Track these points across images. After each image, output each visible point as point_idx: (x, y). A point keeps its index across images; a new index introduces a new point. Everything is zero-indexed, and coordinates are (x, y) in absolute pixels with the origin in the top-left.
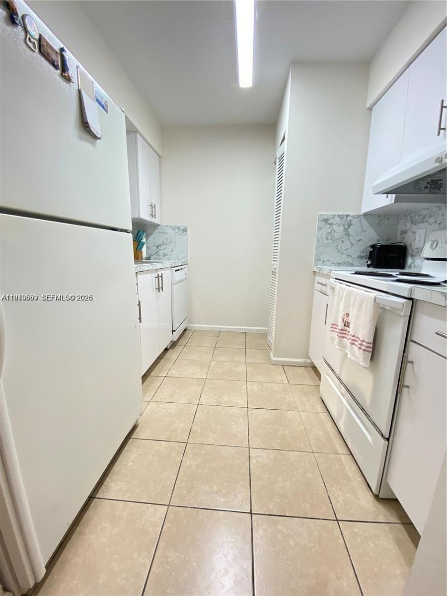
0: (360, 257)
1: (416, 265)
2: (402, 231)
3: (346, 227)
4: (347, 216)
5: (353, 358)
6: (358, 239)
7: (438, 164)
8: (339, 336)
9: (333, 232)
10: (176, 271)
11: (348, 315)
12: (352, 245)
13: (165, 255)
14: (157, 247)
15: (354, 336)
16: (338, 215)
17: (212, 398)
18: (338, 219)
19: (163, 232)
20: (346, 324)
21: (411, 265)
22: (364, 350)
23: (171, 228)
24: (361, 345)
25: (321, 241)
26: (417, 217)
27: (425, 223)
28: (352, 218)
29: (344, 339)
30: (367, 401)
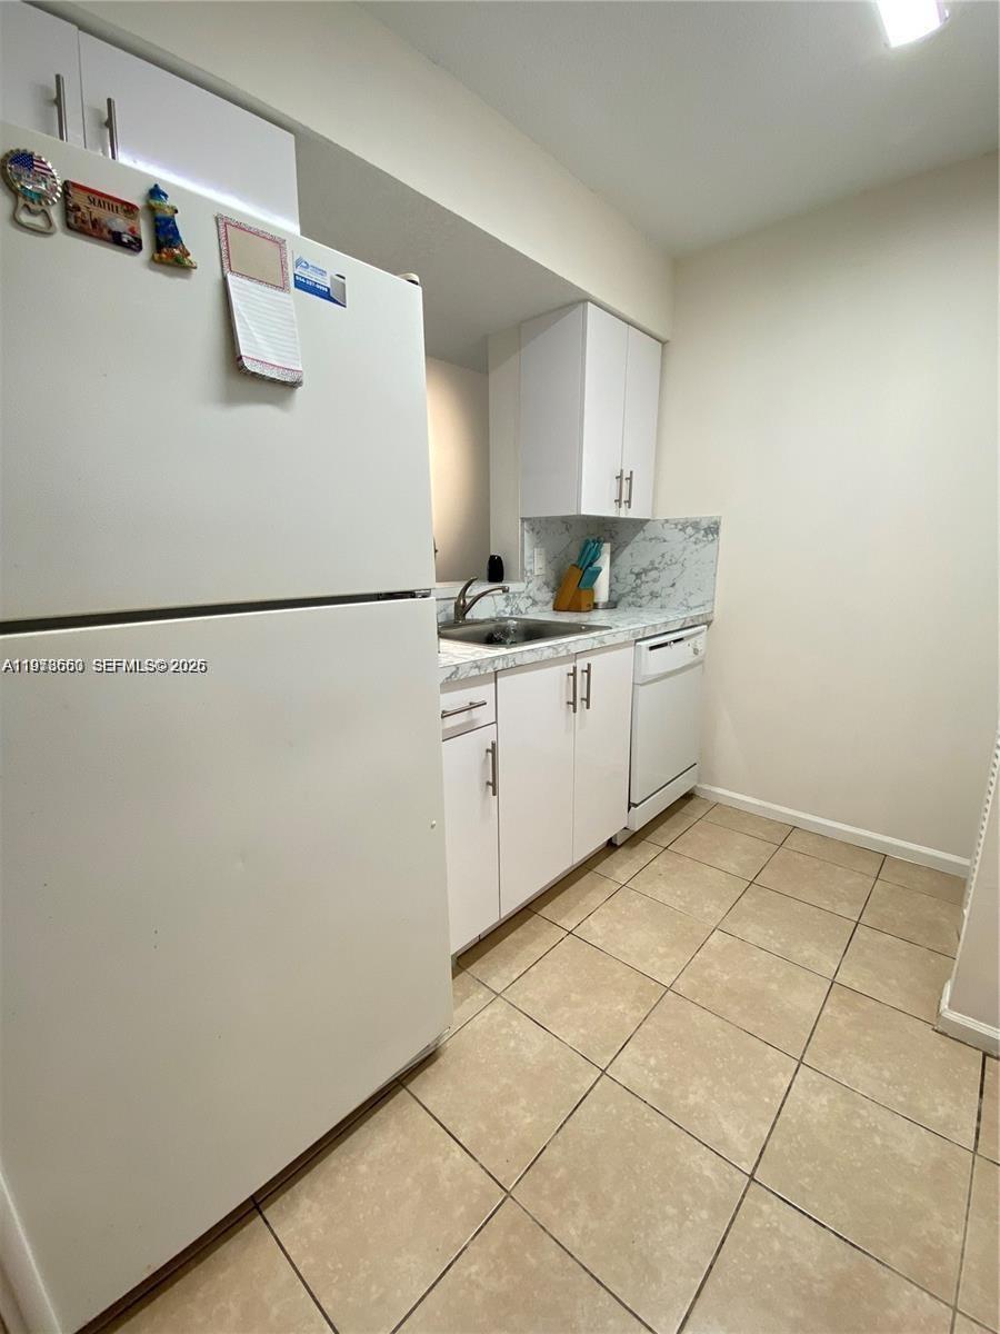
10: (652, 648)
13: (654, 595)
14: (638, 575)
17: (652, 1070)
19: (655, 538)
23: (676, 525)
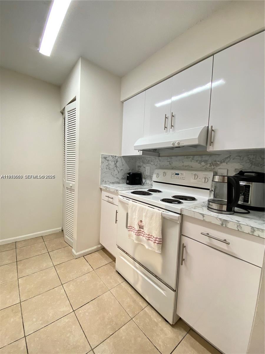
0: (122, 179)
1: (147, 183)
2: (138, 166)
3: (115, 162)
4: (115, 156)
5: (150, 249)
6: (121, 169)
7: (172, 146)
8: (137, 235)
9: (109, 165)
11: (141, 221)
12: (119, 172)
15: (149, 235)
16: (111, 156)
17: (36, 321)
18: (111, 158)
20: (141, 227)
21: (145, 182)
22: (158, 243)
24: (155, 240)
25: (103, 170)
26: (145, 161)
27: (149, 164)
28: (117, 158)
29: (140, 236)
30: (159, 271)
